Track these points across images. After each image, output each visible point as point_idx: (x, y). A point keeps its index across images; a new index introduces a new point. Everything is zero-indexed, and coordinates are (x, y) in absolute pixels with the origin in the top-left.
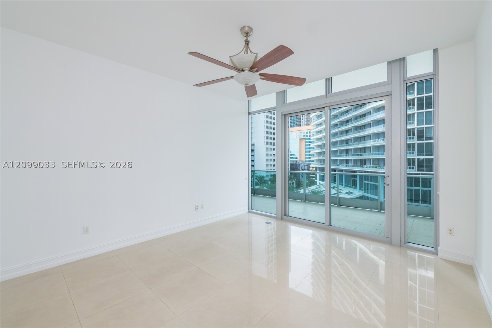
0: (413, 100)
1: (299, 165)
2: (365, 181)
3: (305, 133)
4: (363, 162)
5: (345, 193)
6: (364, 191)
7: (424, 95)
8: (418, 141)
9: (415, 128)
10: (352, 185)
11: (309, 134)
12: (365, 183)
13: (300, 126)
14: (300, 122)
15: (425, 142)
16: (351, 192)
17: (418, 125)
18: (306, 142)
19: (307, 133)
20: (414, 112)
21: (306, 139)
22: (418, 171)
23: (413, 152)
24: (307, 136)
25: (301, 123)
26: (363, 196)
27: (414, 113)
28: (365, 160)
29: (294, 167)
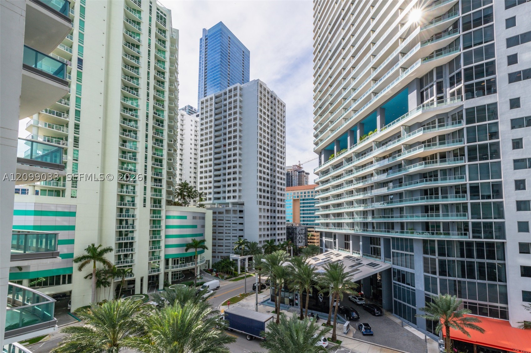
0: (462, 149)
1: (296, 228)
2: (393, 249)
3: (300, 193)
4: (390, 226)
5: (368, 265)
6: (392, 263)
7: (478, 143)
8: (471, 199)
9: (466, 184)
10: (372, 254)
11: (303, 195)
12: (393, 252)
13: (292, 186)
14: (292, 181)
15: (481, 201)
16: (374, 263)
17: (470, 180)
18: (300, 204)
19: (301, 193)
20: (464, 164)
21: (301, 200)
22: (474, 237)
23: (466, 214)
24: (302, 196)
25: (293, 183)
26: (391, 268)
27: (465, 166)
28: (393, 223)
29: (290, 231)
